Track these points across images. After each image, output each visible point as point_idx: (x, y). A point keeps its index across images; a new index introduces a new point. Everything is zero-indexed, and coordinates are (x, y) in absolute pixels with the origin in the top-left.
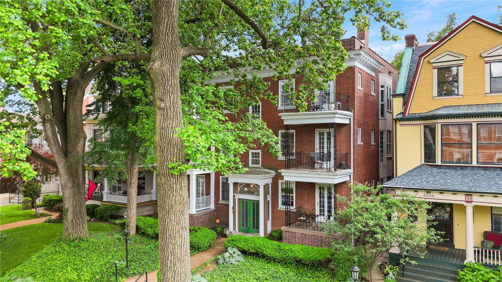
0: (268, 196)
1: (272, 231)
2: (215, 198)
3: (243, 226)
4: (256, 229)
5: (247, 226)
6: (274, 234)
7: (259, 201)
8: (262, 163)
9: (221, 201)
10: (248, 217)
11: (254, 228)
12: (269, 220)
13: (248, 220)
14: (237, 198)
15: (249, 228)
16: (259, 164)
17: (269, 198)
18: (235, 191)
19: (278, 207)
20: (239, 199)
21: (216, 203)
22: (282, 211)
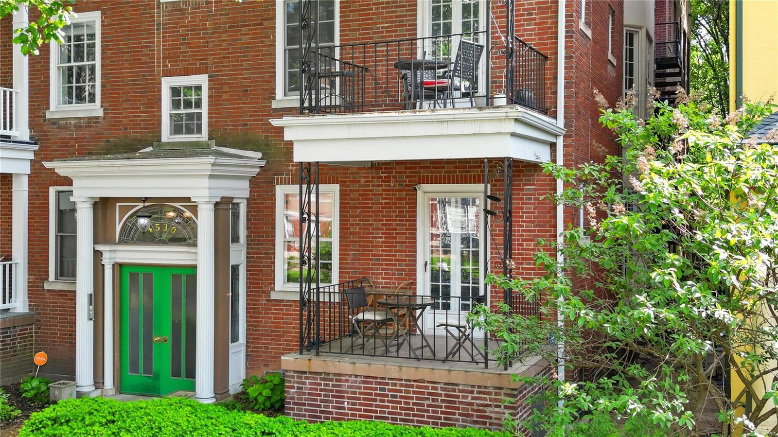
0: (233, 247)
1: (247, 383)
2: (31, 271)
3: (134, 369)
4: (183, 379)
5: (148, 369)
6: (252, 391)
7: (195, 267)
8: (210, 125)
9: (53, 283)
10: (154, 333)
11: (176, 373)
12: (235, 339)
13: (155, 347)
14: (107, 261)
15: (157, 377)
16: (199, 131)
17: (238, 255)
18: (101, 235)
19: (273, 289)
20: (119, 267)
21: (35, 290)
22: (288, 303)
